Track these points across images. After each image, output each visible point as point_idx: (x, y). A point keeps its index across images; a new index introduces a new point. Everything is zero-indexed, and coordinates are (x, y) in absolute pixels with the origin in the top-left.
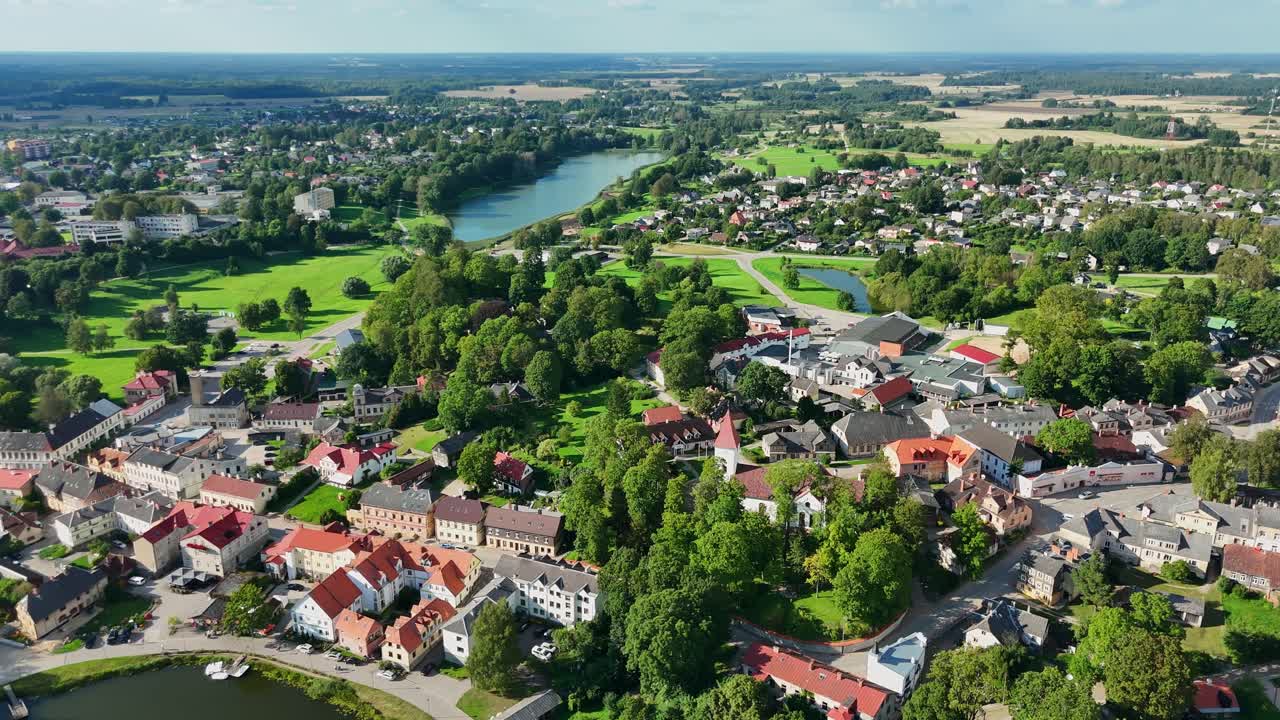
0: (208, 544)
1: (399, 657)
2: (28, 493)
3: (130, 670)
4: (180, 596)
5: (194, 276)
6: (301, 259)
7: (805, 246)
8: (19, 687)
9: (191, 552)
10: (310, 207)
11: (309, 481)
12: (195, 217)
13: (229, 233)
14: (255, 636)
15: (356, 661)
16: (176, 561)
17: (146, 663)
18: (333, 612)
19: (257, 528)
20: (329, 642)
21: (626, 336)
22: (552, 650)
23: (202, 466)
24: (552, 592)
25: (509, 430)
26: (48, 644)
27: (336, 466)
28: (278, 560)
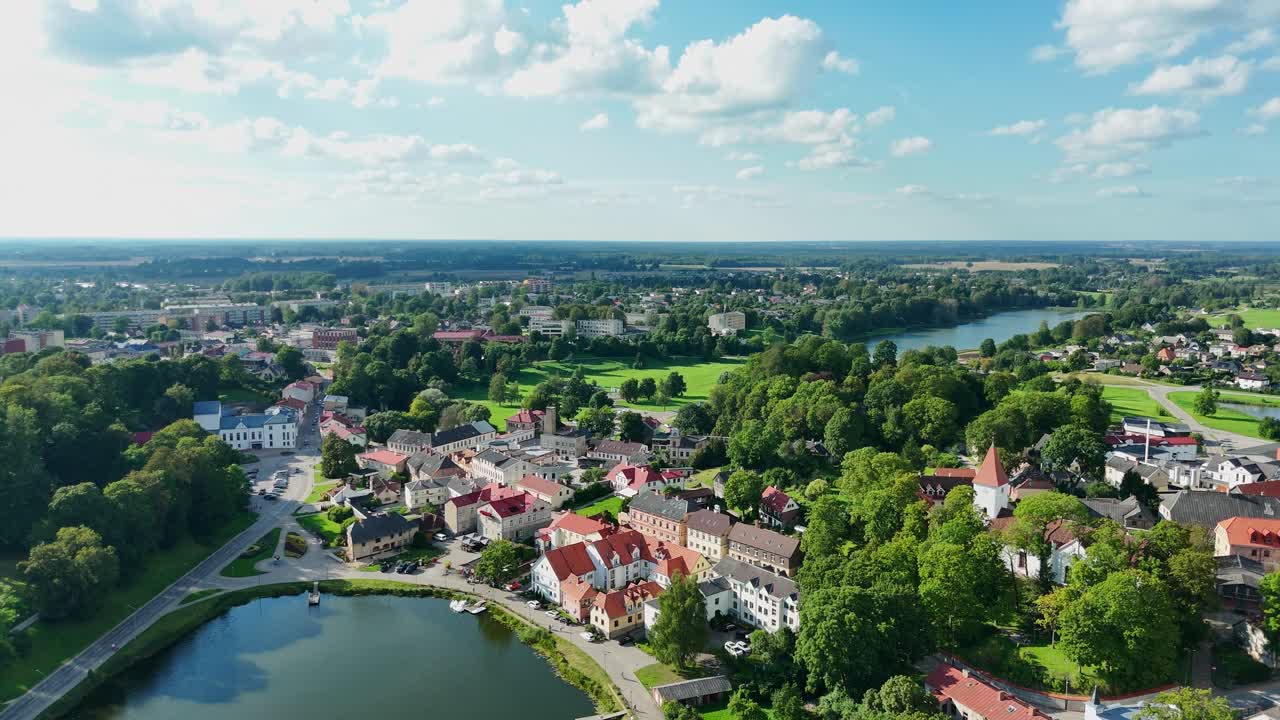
0: (495, 513)
1: (603, 623)
2: (401, 470)
3: (402, 591)
4: (466, 553)
5: (607, 366)
6: (697, 363)
7: (1244, 383)
8: (323, 584)
9: (483, 518)
10: (719, 325)
11: (604, 491)
12: (621, 323)
13: (644, 337)
14: (502, 589)
15: (569, 622)
16: (474, 528)
17: (414, 589)
18: (562, 577)
19: (539, 513)
20: (555, 605)
21: (940, 406)
22: (745, 649)
23: (524, 468)
24: (761, 596)
25: (789, 471)
26: (357, 564)
27: (627, 481)
28: (546, 537)
